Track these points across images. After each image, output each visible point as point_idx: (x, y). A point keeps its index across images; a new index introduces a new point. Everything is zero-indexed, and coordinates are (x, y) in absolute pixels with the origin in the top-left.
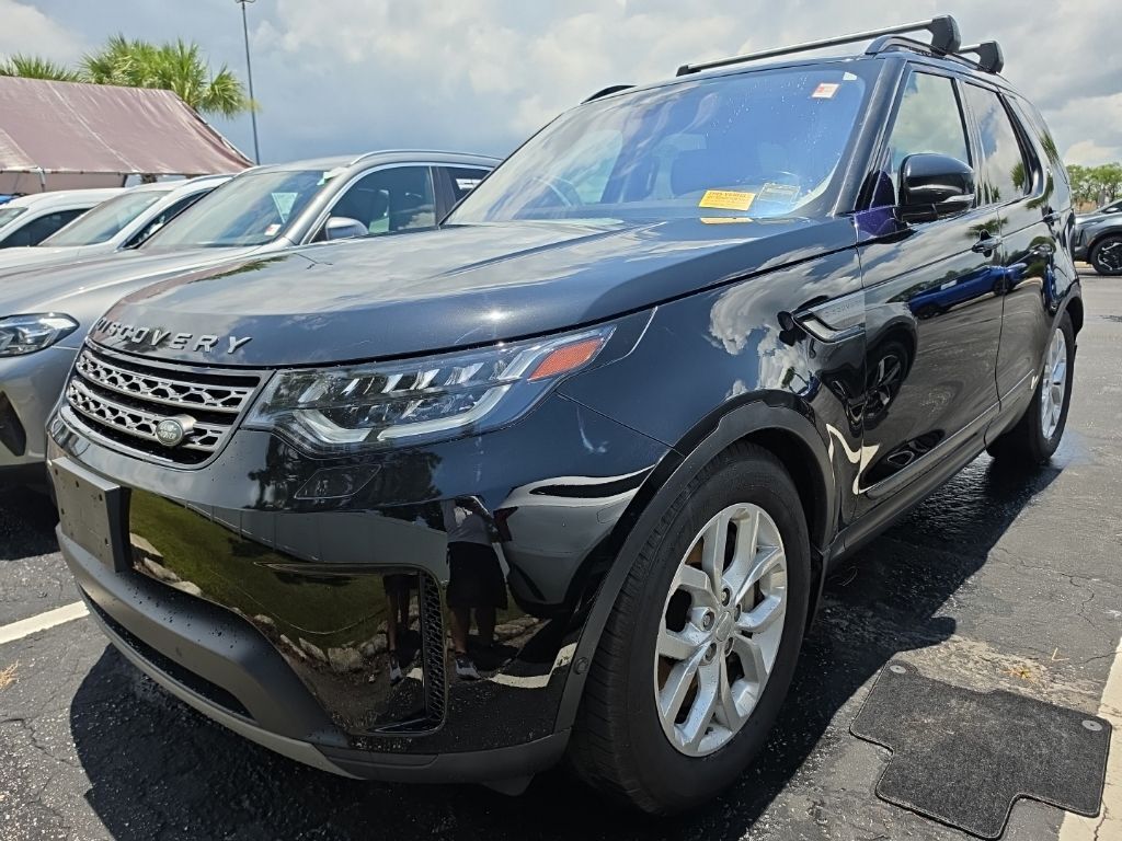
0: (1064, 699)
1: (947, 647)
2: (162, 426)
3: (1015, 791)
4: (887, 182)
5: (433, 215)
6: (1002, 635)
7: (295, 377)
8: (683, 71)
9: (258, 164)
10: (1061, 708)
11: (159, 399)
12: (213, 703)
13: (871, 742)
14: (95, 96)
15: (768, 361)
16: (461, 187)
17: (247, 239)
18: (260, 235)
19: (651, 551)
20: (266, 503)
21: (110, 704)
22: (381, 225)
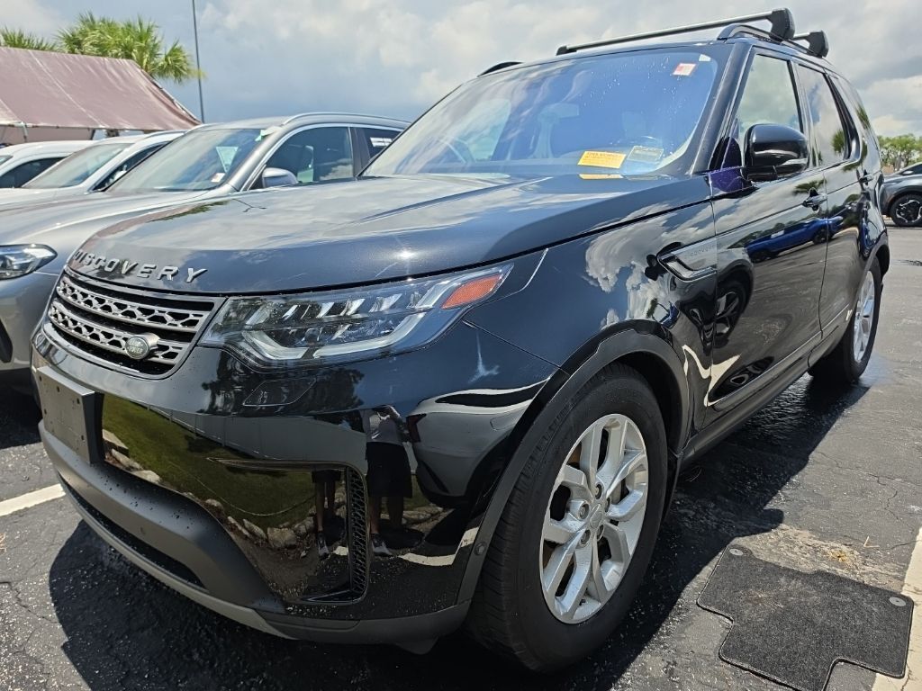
0: (873, 579)
1: (776, 534)
2: (130, 342)
3: (835, 655)
4: (735, 147)
5: (350, 168)
6: (822, 525)
7: (242, 303)
8: (563, 51)
9: (203, 122)
10: (871, 587)
11: (128, 319)
12: (171, 574)
13: (715, 613)
14: (69, 64)
15: (635, 296)
16: (375, 144)
17: (195, 185)
18: (207, 182)
19: (540, 453)
20: (217, 408)
21: (83, 571)
22: (308, 176)
